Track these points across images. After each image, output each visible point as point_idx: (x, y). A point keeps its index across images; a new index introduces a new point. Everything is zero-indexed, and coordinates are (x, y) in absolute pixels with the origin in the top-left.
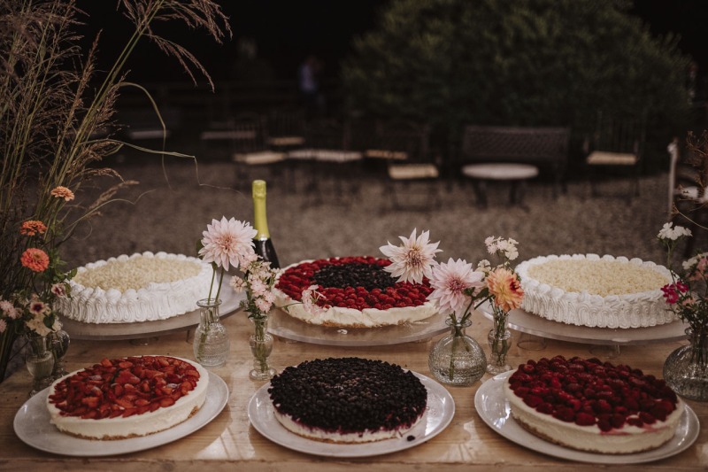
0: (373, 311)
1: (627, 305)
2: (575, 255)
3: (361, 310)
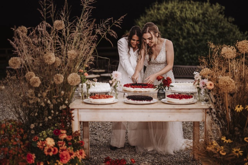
0: (143, 89)
3: (141, 88)
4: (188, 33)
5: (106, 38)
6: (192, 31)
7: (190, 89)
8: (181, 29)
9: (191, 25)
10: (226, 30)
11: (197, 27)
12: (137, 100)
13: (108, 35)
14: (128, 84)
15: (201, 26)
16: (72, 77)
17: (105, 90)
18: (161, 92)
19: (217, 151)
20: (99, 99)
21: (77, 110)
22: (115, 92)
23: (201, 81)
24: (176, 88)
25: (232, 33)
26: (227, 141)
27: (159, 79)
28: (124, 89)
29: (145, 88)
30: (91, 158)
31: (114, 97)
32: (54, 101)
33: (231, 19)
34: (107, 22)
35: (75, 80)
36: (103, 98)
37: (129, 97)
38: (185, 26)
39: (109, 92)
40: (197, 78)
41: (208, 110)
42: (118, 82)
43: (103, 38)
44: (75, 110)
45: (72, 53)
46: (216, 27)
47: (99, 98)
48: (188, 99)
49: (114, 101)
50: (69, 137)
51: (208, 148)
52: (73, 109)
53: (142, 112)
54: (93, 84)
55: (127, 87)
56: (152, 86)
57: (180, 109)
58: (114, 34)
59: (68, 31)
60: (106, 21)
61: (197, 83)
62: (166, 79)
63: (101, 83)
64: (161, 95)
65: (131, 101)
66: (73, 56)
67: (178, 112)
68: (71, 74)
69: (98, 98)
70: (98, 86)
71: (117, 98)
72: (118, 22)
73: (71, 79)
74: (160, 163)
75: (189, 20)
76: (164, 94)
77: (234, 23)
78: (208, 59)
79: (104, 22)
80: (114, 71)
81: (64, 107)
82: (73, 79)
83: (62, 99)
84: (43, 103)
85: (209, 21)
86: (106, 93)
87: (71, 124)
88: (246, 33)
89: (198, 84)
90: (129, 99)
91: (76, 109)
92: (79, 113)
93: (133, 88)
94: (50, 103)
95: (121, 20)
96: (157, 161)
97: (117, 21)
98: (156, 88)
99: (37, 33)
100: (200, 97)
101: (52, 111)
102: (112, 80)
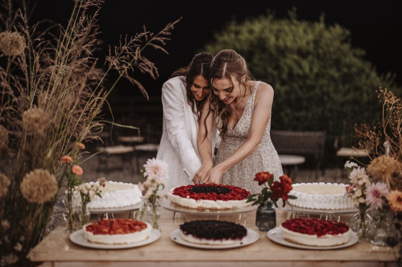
0: (221, 202)
1: (334, 199)
2: (314, 183)
3: (215, 200)
4: (291, 74)
5: (127, 76)
6: (296, 70)
7: (335, 201)
8: (278, 68)
10: (354, 70)
11: (305, 64)
12: (208, 237)
13: (136, 72)
14: (183, 188)
15: (312, 63)
16: (33, 182)
17: (129, 204)
18: (264, 210)
20: (108, 236)
21: (50, 263)
22: (151, 213)
23: (370, 188)
24: (301, 200)
25: (364, 76)
27: (261, 179)
28: (174, 201)
29: (225, 199)
31: (150, 226)
33: (361, 52)
34: (135, 42)
35: (42, 189)
36: (120, 233)
37: (187, 228)
38: (285, 63)
39: (137, 210)
40: (359, 179)
42: (161, 187)
43: (122, 77)
44: (45, 264)
45: (33, 116)
46: (337, 64)
47: (109, 233)
48: (340, 235)
49: (147, 238)
52: (40, 263)
54: (98, 192)
55: (181, 196)
56: (243, 194)
58: (149, 68)
60: (133, 38)
61: (358, 193)
62: (279, 181)
63: (121, 183)
64: (265, 220)
65: (191, 240)
66: (37, 125)
68: (32, 173)
69: (106, 230)
70: (112, 193)
71: (157, 228)
72: (158, 39)
73: (28, 186)
75: (291, 51)
76: (273, 215)
77: (364, 58)
79: (128, 41)
80: (151, 158)
82: (36, 188)
83: (6, 239)
85: (325, 54)
86: (130, 213)
88: (389, 75)
89: (364, 196)
90: (187, 234)
91: (47, 261)
93: (197, 199)
95: (168, 33)
97: (158, 37)
98: (253, 202)
100: (365, 228)
102: (144, 183)
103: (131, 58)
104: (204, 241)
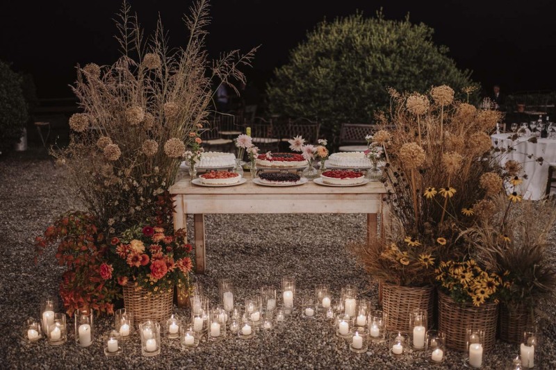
0: (286, 162)
3: (283, 161)
4: (374, 71)
6: (380, 68)
7: (361, 162)
9: (379, 58)
10: (435, 66)
11: (388, 62)
12: (275, 180)
13: (231, 79)
15: (395, 61)
16: (171, 144)
17: (228, 165)
19: (397, 259)
20: (214, 179)
21: (181, 195)
25: (444, 72)
26: (413, 244)
29: (289, 160)
30: (208, 271)
31: (240, 176)
32: (145, 182)
33: (444, 49)
34: (231, 57)
35: (177, 148)
36: (222, 178)
37: (262, 176)
38: (369, 61)
39: (233, 167)
41: (386, 196)
44: (178, 196)
45: (170, 106)
46: (419, 61)
47: (215, 177)
48: (356, 178)
49: (238, 182)
50: (168, 239)
51: (382, 254)
52: (174, 195)
53: (283, 198)
57: (342, 194)
58: (241, 77)
59: (167, 70)
60: (229, 54)
63: (222, 153)
65: (265, 182)
66: (172, 111)
67: (339, 199)
68: (170, 140)
70: (217, 157)
71: (246, 177)
73: (169, 147)
74: (314, 278)
75: (376, 50)
77: (448, 55)
78: (389, 114)
79: (226, 56)
81: (160, 191)
82: (173, 148)
83: (156, 179)
84: (126, 185)
85: (407, 52)
86: (230, 169)
87: (172, 218)
88: (467, 71)
90: (262, 179)
91: (179, 194)
92: (185, 201)
94: (138, 185)
95: (253, 55)
96: (310, 276)
97: (246, 57)
99: (115, 74)
101: (142, 199)
103: (229, 70)
104: (273, 182)
